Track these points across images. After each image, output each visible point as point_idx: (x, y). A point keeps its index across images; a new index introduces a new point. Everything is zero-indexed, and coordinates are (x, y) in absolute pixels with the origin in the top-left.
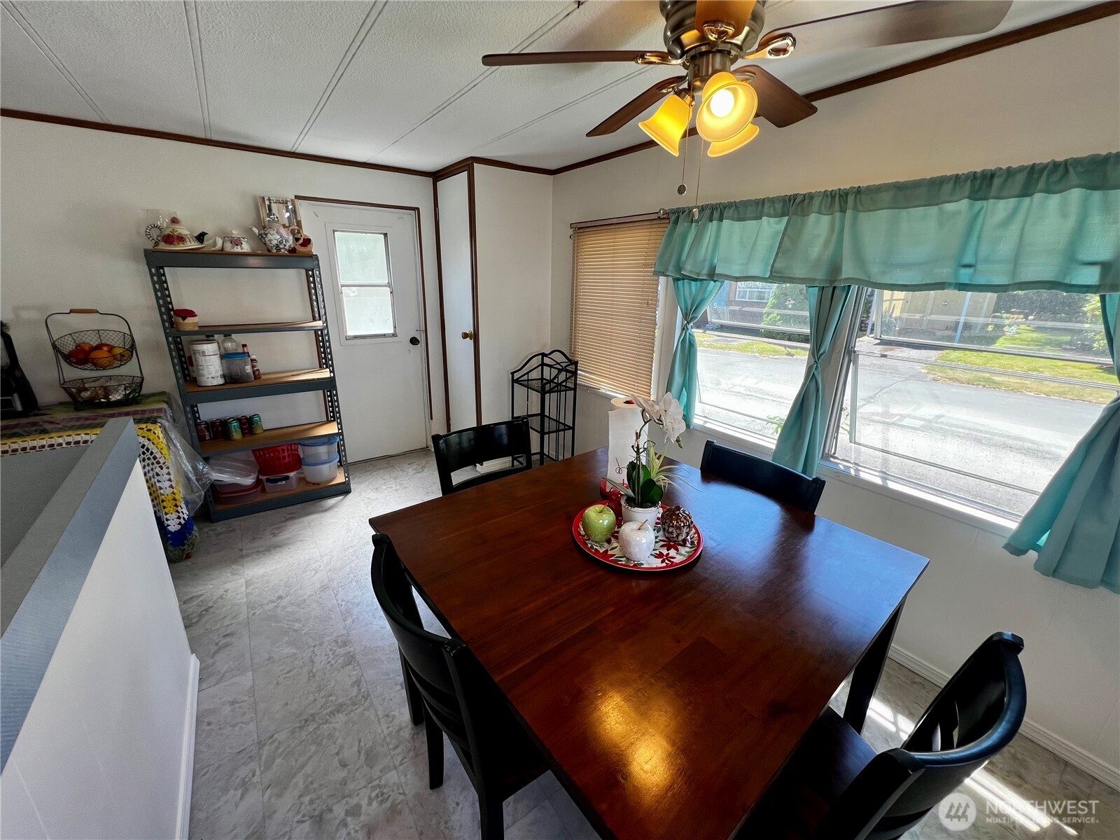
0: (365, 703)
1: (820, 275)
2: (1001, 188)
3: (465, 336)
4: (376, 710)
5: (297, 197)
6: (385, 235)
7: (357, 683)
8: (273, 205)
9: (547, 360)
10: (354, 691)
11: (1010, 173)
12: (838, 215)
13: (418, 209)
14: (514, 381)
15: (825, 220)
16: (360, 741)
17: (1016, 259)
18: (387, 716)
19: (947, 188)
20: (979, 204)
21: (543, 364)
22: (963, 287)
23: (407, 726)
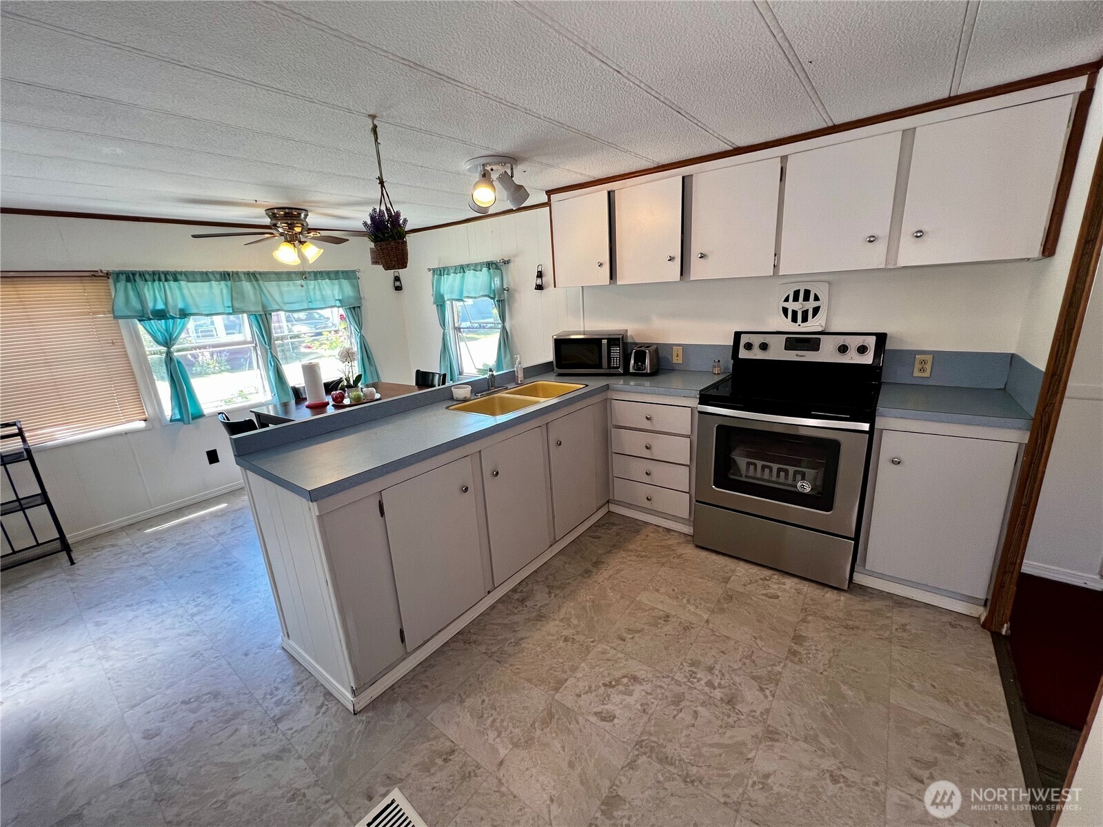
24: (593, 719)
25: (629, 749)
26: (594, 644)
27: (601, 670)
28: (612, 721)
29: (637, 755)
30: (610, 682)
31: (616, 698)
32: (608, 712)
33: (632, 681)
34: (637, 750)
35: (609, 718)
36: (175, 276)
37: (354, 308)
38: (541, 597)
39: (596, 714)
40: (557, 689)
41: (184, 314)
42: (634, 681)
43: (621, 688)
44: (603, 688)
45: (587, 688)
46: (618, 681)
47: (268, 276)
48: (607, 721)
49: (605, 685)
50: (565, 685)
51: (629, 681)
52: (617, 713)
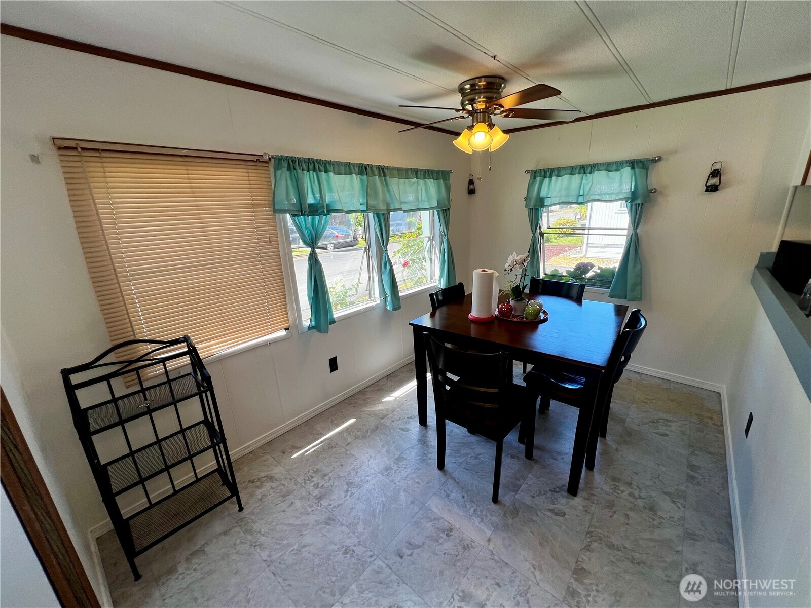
0: (594, 531)
4: (591, 521)
7: (588, 548)
10: (595, 545)
16: (611, 517)
18: (586, 511)
23: (581, 496)
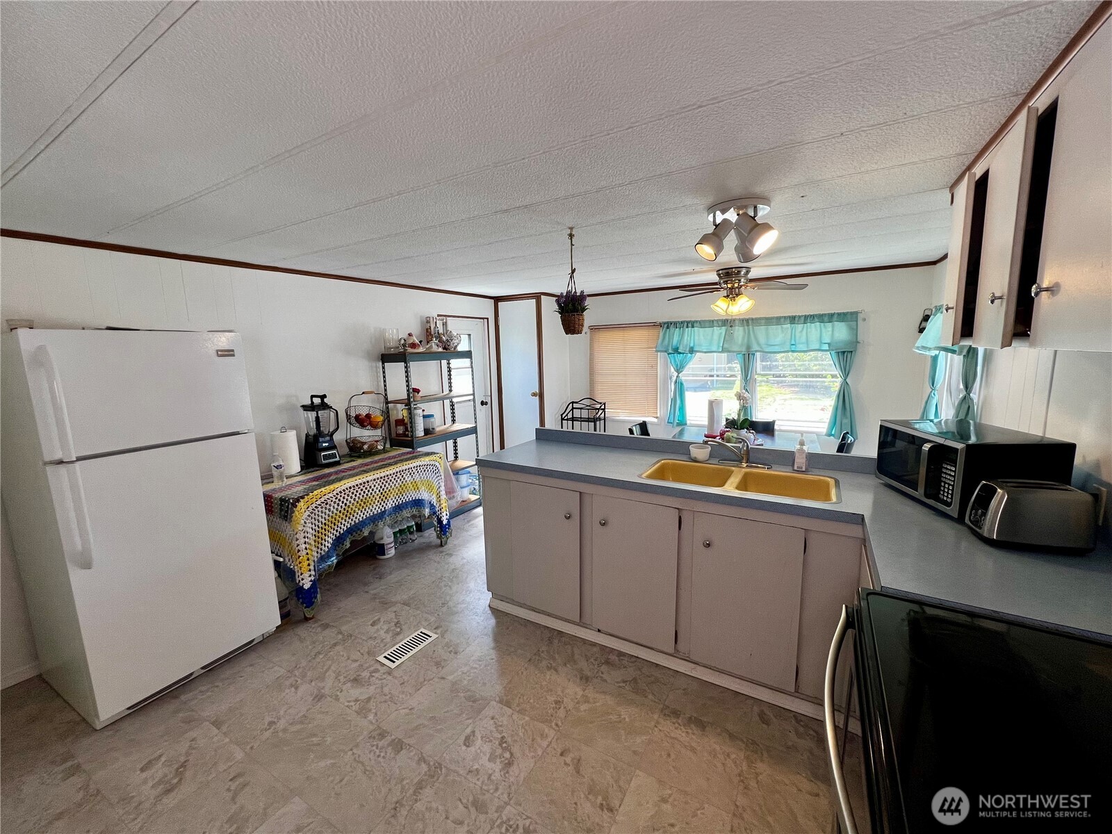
1: (744, 349)
2: (798, 321)
3: (534, 395)
5: (438, 316)
6: (469, 335)
8: (438, 322)
9: (575, 405)
11: (800, 317)
12: (746, 327)
13: (488, 319)
14: (562, 419)
15: (741, 328)
17: (807, 342)
19: (782, 320)
20: (792, 325)
21: (573, 408)
22: (793, 351)
24: (468, 731)
25: (436, 758)
26: (554, 726)
27: (521, 734)
28: (465, 745)
29: (429, 764)
30: (506, 742)
31: (487, 748)
32: (474, 741)
33: (507, 761)
34: (434, 764)
35: (468, 742)
36: (691, 324)
37: (844, 352)
38: (613, 676)
39: (473, 732)
40: (501, 702)
41: (692, 351)
42: (506, 764)
43: (499, 751)
44: (500, 736)
45: (501, 724)
46: (505, 749)
47: (759, 321)
48: (465, 740)
49: (503, 738)
50: (504, 707)
51: (507, 759)
52: (472, 749)
